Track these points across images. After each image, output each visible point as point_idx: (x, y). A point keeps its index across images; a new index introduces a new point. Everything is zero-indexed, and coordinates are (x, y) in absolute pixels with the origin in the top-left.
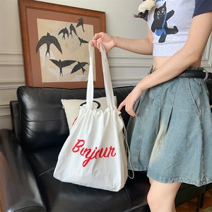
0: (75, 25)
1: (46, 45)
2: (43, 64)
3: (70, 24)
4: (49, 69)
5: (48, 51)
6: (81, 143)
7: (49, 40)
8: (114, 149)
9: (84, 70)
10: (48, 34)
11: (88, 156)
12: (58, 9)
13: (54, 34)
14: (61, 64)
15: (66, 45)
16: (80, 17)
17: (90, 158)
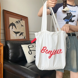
0: (20, 20)
1: (12, 26)
2: (11, 33)
3: (19, 20)
4: (13, 35)
5: (12, 28)
7: (13, 24)
8: (61, 50)
9: (23, 35)
10: (12, 22)
11: (51, 54)
12: (15, 15)
13: (14, 23)
14: (16, 33)
15: (18, 27)
16: (21, 18)
17: (52, 55)
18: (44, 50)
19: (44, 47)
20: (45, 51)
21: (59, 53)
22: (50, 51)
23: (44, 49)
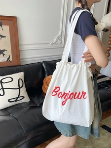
6: (58, 89)
8: (85, 93)
18: (56, 92)
19: (56, 88)
20: (58, 93)
21: (81, 98)
22: (64, 94)
23: (56, 90)
